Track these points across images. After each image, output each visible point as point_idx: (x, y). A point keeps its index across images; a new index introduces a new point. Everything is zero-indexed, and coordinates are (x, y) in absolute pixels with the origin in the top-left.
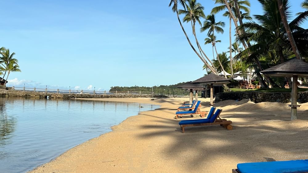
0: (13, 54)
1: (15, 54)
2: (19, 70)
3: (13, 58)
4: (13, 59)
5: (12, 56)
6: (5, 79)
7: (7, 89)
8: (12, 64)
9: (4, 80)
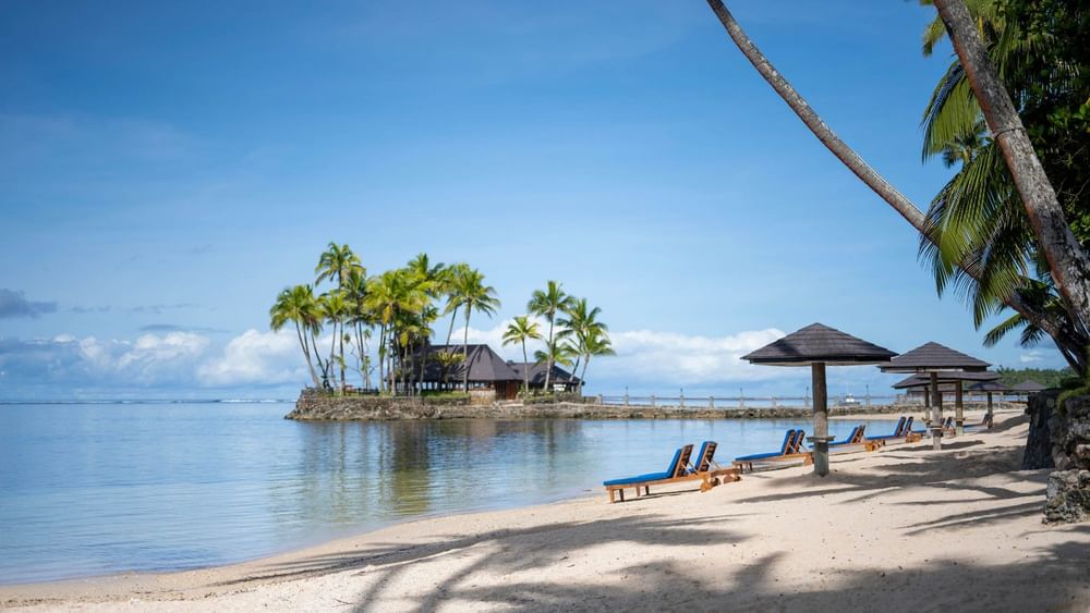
0: (594, 311)
1: (600, 310)
2: (609, 352)
3: (595, 321)
4: (596, 325)
5: (591, 316)
6: (578, 375)
7: (584, 400)
8: (594, 338)
9: (575, 379)
